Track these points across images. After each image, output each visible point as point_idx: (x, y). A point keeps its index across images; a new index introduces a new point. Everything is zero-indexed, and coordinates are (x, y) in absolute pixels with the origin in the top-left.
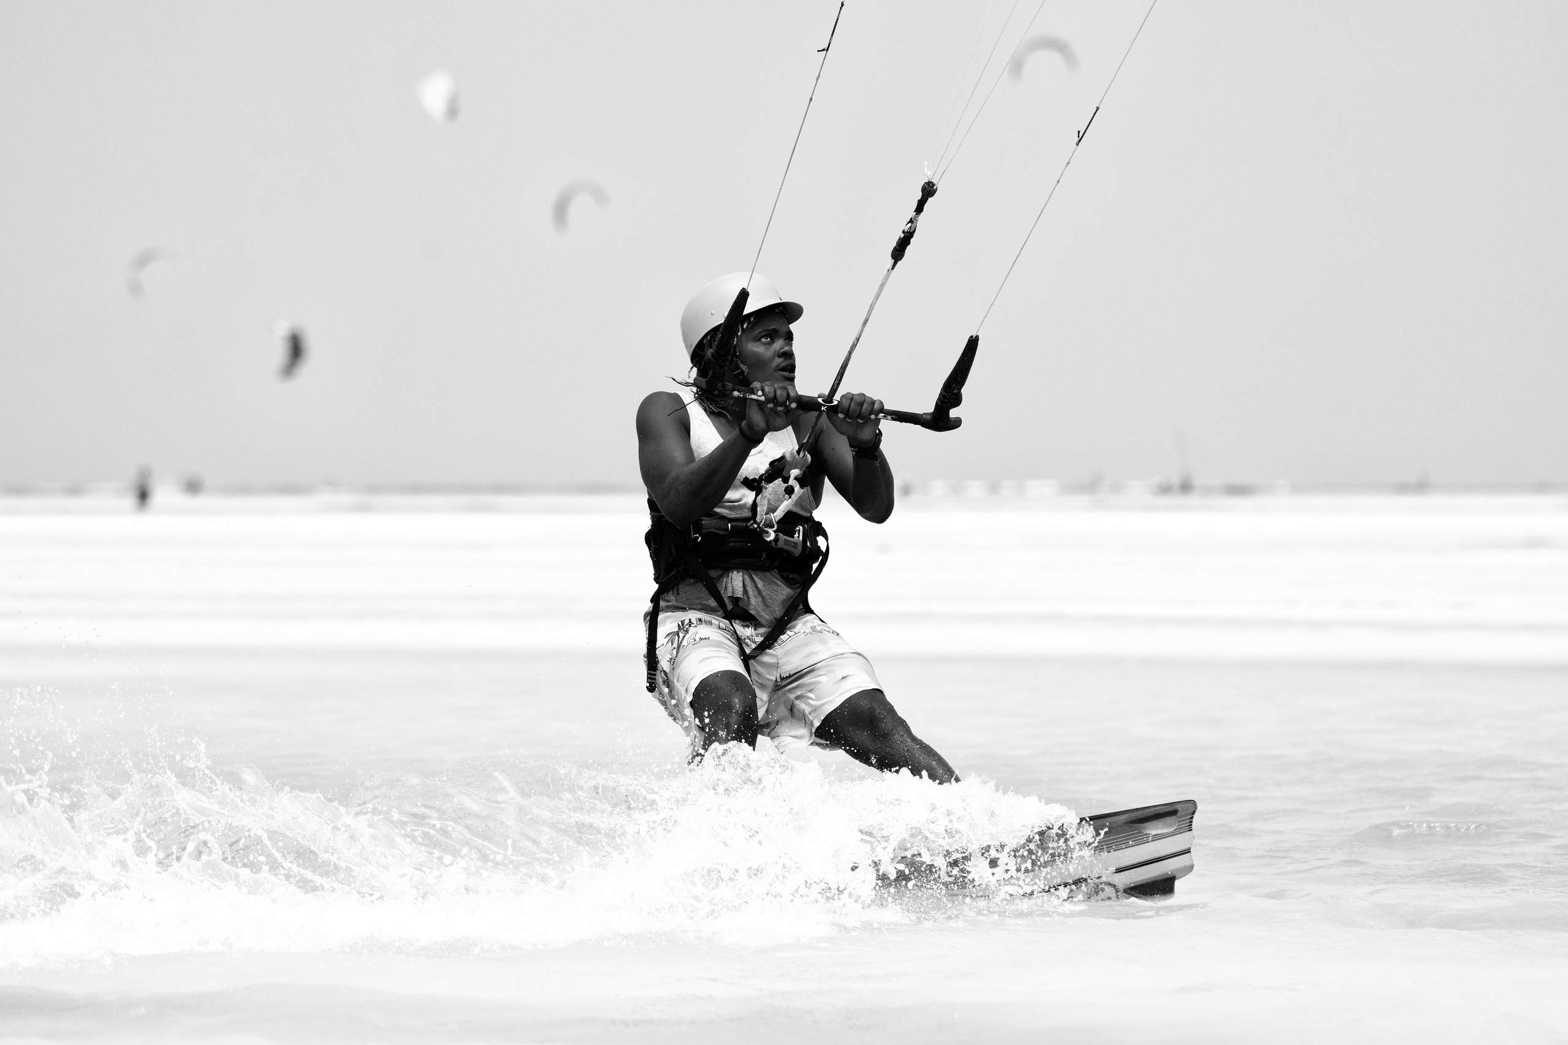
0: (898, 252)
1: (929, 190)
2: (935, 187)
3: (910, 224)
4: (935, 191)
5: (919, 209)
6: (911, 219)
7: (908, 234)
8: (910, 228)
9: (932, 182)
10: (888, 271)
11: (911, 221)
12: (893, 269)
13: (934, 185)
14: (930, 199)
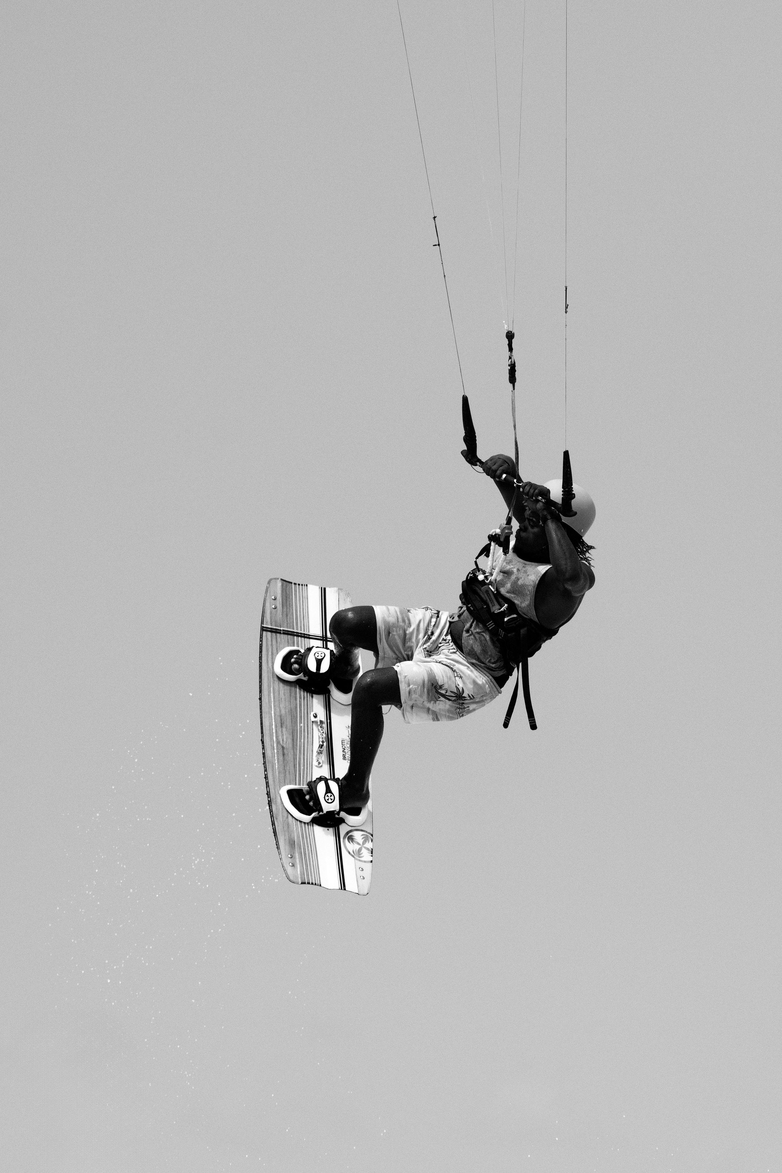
0: (512, 379)
1: (510, 336)
2: (513, 332)
3: (510, 360)
4: (514, 334)
5: (511, 349)
6: (509, 356)
7: (512, 366)
8: (511, 361)
9: (509, 331)
10: (512, 391)
11: (510, 358)
12: (514, 389)
13: (511, 332)
14: (513, 340)
